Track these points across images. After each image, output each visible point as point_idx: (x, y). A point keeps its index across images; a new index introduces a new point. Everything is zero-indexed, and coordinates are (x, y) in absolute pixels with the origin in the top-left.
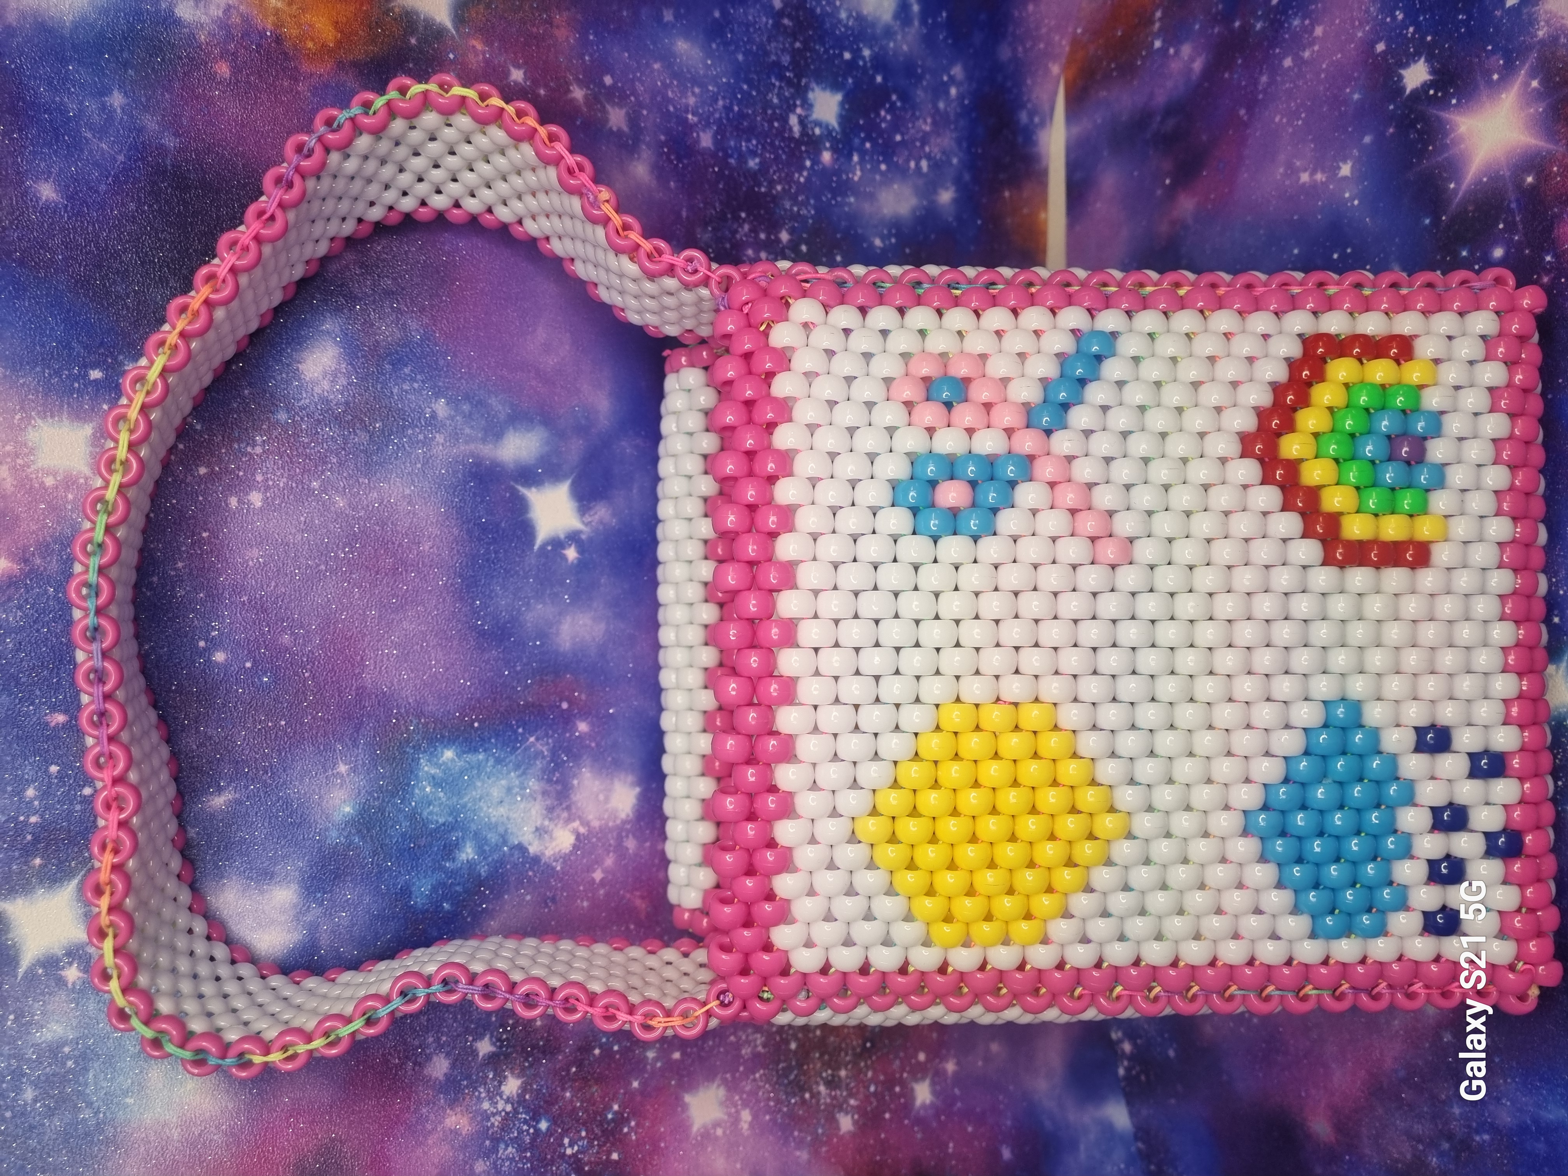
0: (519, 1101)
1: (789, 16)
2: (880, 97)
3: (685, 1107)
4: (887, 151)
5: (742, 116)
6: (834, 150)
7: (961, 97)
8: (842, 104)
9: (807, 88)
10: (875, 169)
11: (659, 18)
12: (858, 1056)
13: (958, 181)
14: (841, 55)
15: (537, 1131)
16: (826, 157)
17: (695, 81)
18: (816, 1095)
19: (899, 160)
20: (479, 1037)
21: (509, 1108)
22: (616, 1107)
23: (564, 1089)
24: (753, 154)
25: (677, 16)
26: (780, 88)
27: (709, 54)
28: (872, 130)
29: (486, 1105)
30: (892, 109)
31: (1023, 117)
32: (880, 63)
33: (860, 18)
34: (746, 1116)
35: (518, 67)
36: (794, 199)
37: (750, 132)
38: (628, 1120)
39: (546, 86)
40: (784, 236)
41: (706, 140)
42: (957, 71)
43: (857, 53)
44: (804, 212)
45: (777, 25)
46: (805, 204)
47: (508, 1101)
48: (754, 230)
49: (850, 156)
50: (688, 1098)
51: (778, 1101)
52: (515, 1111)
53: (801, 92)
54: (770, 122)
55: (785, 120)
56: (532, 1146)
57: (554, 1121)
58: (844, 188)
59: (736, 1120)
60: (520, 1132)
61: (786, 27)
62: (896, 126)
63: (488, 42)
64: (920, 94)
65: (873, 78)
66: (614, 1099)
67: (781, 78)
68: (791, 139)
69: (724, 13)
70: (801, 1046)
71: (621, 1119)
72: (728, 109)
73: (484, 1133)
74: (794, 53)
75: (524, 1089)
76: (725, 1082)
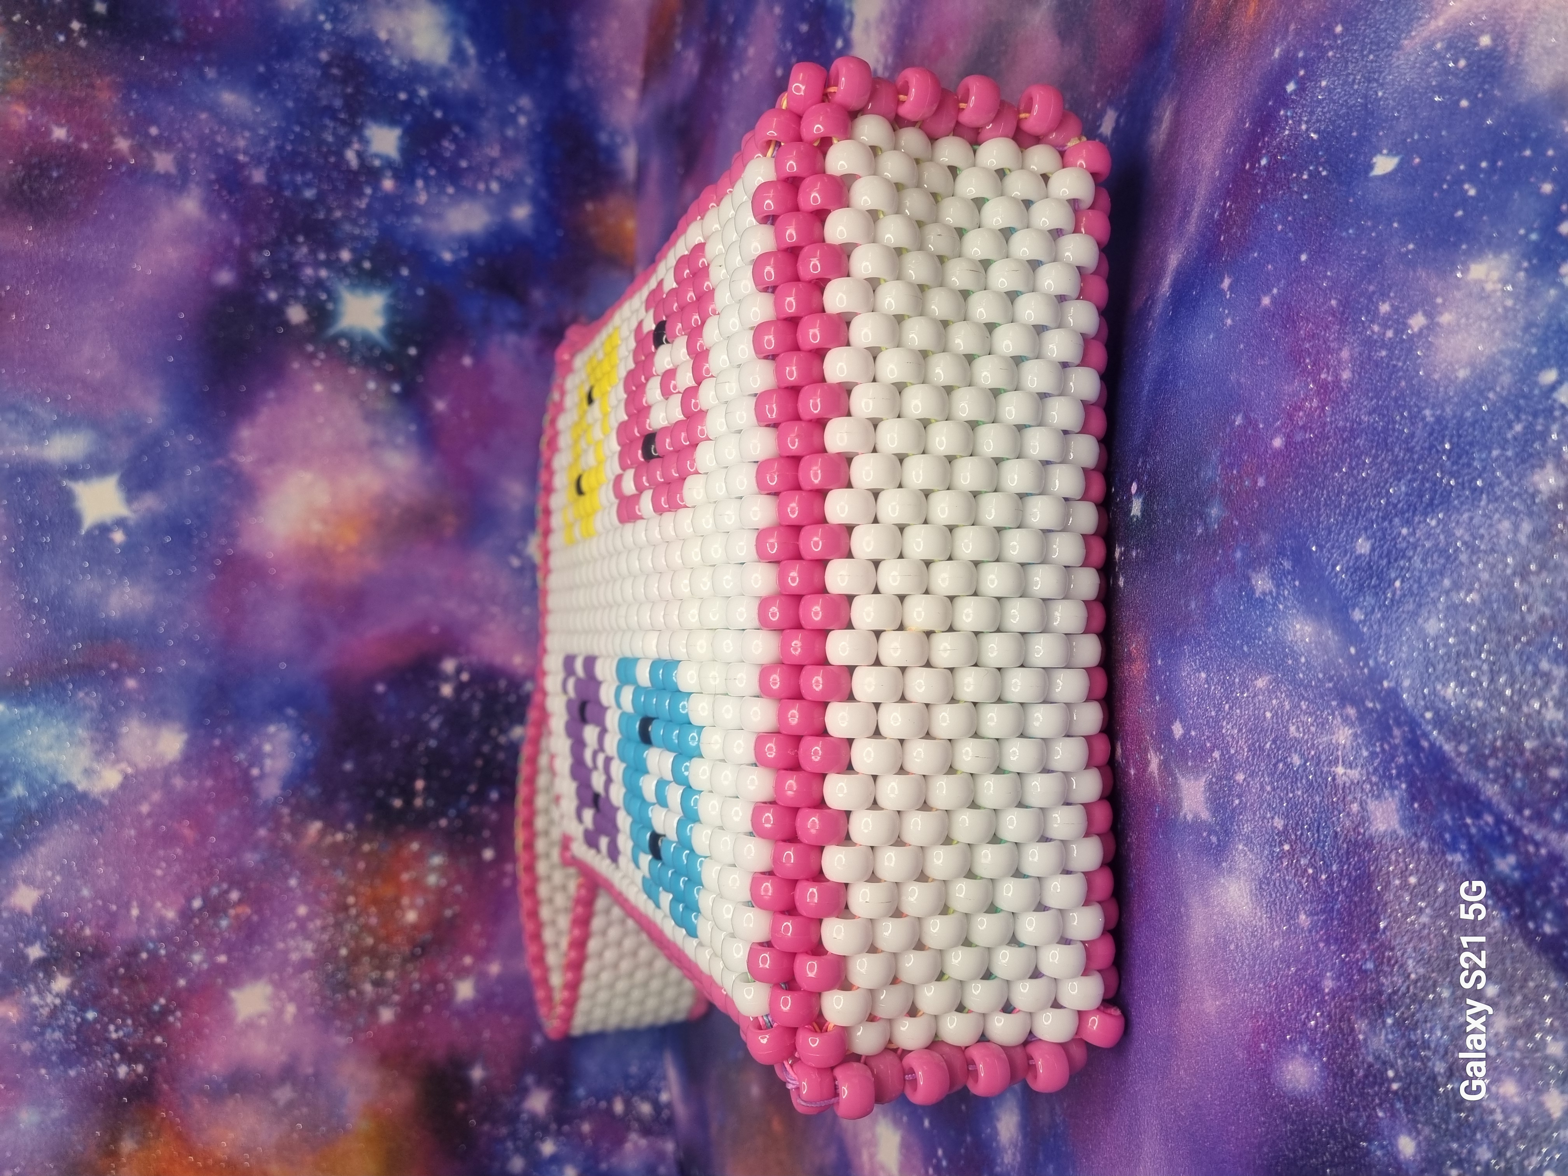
0: (68, 996)
1: (338, 66)
2: (442, 129)
3: (231, 1001)
4: (453, 175)
5: (295, 153)
6: (396, 177)
7: (531, 125)
8: (402, 138)
9: (362, 126)
10: (442, 191)
11: (202, 76)
12: (405, 961)
13: (534, 199)
14: (395, 97)
15: (84, 1019)
16: (388, 184)
17: (244, 126)
18: (360, 993)
19: (467, 182)
20: (29, 943)
21: (58, 1001)
22: (162, 1001)
23: (112, 986)
24: (308, 185)
25: (220, 73)
26: (335, 128)
27: (258, 102)
28: (435, 159)
29: (35, 999)
30: (455, 139)
31: (603, 138)
32: (438, 100)
33: (414, 64)
34: (291, 1009)
35: (61, 125)
36: (354, 222)
37: (305, 167)
38: (172, 1012)
39: (89, 140)
40: (345, 255)
41: (258, 176)
42: (525, 102)
43: (413, 94)
44: (366, 233)
45: (326, 74)
46: (367, 225)
47: (58, 995)
48: (313, 252)
49: (412, 182)
50: (234, 994)
51: (324, 998)
52: (63, 1004)
53: (357, 130)
54: (326, 157)
55: (340, 155)
56: (78, 1031)
57: (102, 1012)
58: (411, 209)
59: (280, 1012)
60: (68, 1020)
61: (334, 76)
62: (461, 152)
63: (31, 106)
64: (485, 125)
65: (431, 115)
66: (161, 994)
67: (334, 118)
68: (349, 171)
69: (269, 67)
70: (351, 952)
71: (166, 1011)
72: (280, 148)
73: (33, 1021)
74: (347, 98)
75: (73, 986)
76: (272, 982)
